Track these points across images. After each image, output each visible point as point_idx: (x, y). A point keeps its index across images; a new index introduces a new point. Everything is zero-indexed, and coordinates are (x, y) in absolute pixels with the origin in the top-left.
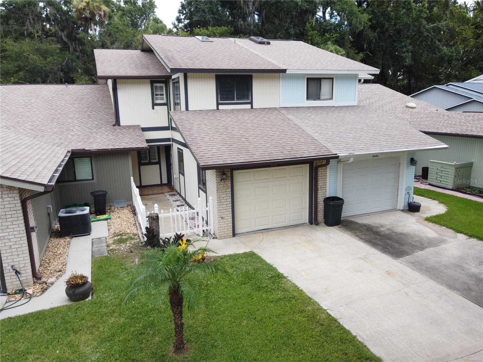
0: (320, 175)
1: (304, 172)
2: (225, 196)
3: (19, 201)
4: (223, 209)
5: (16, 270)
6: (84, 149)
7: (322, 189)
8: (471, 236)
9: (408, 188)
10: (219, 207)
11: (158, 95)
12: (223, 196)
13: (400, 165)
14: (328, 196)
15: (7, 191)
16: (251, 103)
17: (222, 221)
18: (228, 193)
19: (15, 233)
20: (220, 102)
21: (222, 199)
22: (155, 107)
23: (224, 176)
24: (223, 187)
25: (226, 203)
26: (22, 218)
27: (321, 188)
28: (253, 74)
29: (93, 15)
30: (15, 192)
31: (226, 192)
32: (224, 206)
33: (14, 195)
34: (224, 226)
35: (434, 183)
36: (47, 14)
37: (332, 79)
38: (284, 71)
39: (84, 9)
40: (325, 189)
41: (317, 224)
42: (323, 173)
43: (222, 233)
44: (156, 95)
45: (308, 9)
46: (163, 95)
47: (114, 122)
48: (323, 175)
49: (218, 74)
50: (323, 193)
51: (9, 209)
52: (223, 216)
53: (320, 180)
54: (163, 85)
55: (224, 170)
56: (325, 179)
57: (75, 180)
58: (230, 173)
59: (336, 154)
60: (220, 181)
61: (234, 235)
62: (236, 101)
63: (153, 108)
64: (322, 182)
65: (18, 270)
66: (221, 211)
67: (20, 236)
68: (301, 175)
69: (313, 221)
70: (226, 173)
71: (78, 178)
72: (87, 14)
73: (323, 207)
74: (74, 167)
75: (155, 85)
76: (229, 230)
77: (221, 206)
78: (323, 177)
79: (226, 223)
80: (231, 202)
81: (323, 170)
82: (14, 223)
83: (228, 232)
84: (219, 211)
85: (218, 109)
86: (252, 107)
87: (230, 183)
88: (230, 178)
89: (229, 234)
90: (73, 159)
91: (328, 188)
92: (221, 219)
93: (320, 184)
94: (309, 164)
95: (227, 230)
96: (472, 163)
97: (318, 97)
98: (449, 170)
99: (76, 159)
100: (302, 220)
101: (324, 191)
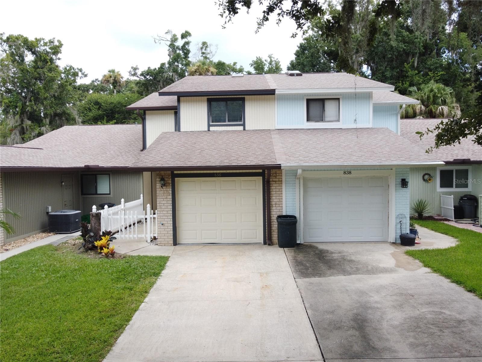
0: (274, 190)
1: (257, 186)
2: (166, 202)
4: (163, 215)
7: (276, 206)
8: (435, 271)
9: (400, 216)
10: (159, 212)
12: (164, 202)
13: (389, 187)
14: (284, 214)
16: (244, 125)
17: (162, 227)
18: (169, 199)
20: (211, 123)
21: (163, 205)
23: (162, 182)
24: (164, 193)
25: (167, 210)
27: (276, 204)
28: (245, 96)
31: (167, 198)
32: (164, 212)
34: (164, 232)
37: (339, 99)
38: (273, 91)
39: (196, 71)
40: (281, 205)
41: (270, 244)
42: (277, 188)
43: (162, 240)
45: (407, 50)
47: (141, 147)
48: (278, 190)
49: (210, 97)
50: (278, 210)
52: (163, 222)
53: (274, 195)
55: (165, 177)
56: (280, 195)
57: (96, 194)
58: (171, 179)
59: (280, 164)
60: (160, 187)
61: (175, 243)
62: (227, 123)
64: (277, 198)
66: (161, 217)
68: (254, 189)
69: (268, 241)
70: (166, 179)
71: (98, 193)
74: (96, 182)
76: (169, 237)
77: (161, 212)
78: (277, 193)
79: (167, 230)
80: (171, 210)
81: (278, 185)
83: (169, 240)
84: (159, 217)
85: (209, 130)
86: (244, 129)
87: (171, 189)
88: (171, 185)
89: (170, 242)
90: (96, 175)
91: (284, 206)
92: (161, 225)
93: (275, 200)
94: (261, 177)
95: (166, 237)
97: (321, 119)
99: (98, 176)
100: (257, 239)
101: (279, 208)
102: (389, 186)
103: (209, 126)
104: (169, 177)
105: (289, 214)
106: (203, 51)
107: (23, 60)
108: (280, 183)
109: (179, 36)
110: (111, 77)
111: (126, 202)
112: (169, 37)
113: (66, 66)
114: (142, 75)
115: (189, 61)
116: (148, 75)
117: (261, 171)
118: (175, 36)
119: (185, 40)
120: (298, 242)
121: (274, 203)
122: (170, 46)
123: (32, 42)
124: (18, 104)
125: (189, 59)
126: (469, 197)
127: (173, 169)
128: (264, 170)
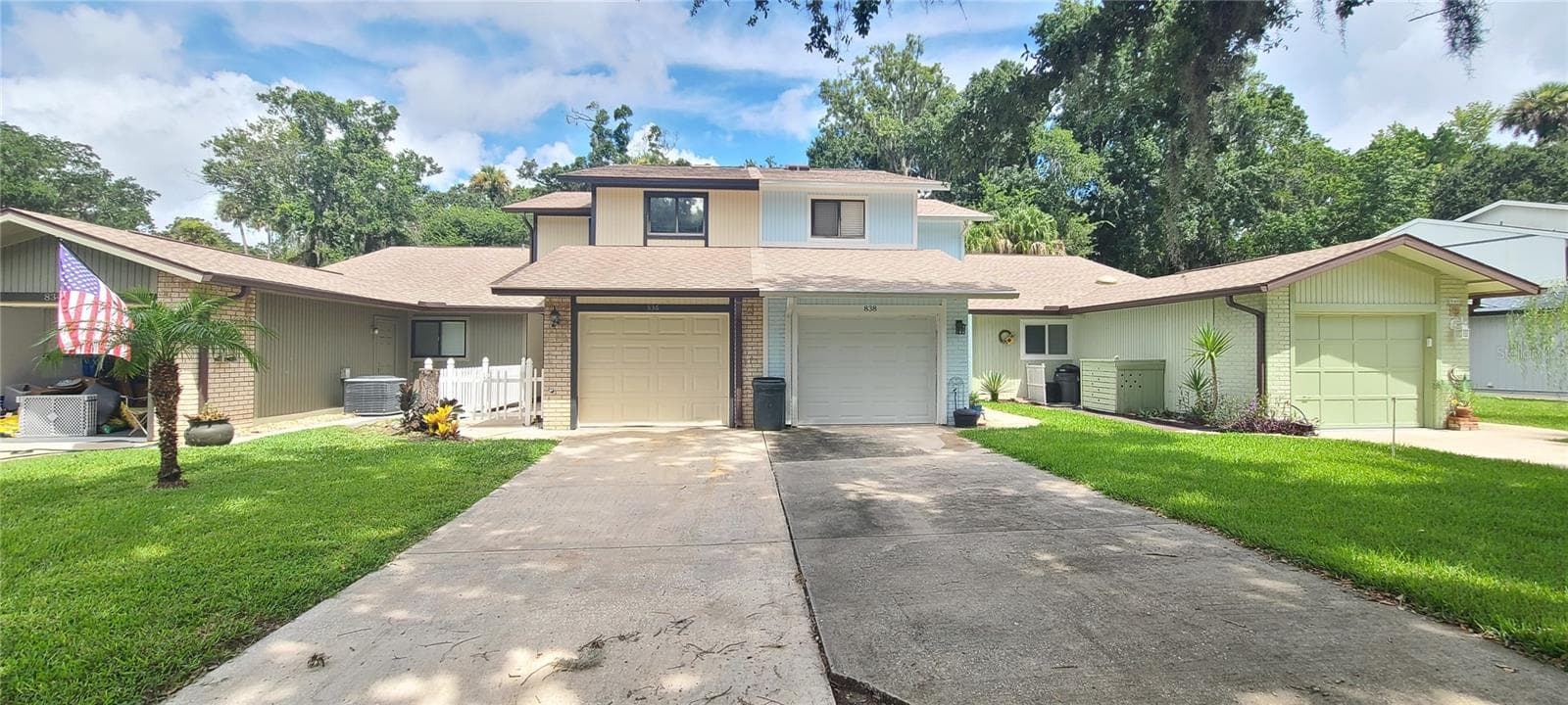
0: (749, 336)
1: (721, 328)
2: (560, 353)
4: (555, 376)
7: (752, 362)
9: (954, 381)
10: (547, 371)
12: (556, 353)
13: (938, 338)
14: (765, 375)
16: (706, 238)
17: (551, 396)
18: (565, 349)
20: (649, 235)
23: (555, 317)
24: (558, 338)
25: (561, 366)
27: (751, 359)
28: (709, 191)
31: (561, 346)
32: (556, 370)
34: (555, 406)
38: (754, 184)
40: (759, 361)
41: (745, 428)
42: (754, 331)
43: (552, 419)
49: (649, 189)
50: (755, 370)
52: (555, 389)
53: (749, 344)
55: (561, 309)
56: (759, 344)
57: (440, 356)
58: (570, 314)
59: (757, 289)
60: (550, 326)
61: (573, 427)
62: (675, 236)
64: (754, 348)
66: (551, 379)
68: (715, 334)
69: (737, 421)
70: (562, 313)
71: (443, 354)
73: (752, 396)
74: (440, 335)
76: (564, 415)
77: (551, 370)
78: (754, 340)
79: (561, 401)
80: (569, 366)
81: (756, 327)
83: (563, 419)
84: (547, 379)
85: (645, 245)
86: (707, 245)
87: (570, 331)
88: (570, 323)
89: (564, 423)
90: (440, 322)
91: (765, 362)
92: (550, 393)
93: (750, 353)
94: (728, 314)
95: (559, 415)
96: (1165, 361)
97: (835, 233)
98: (1108, 374)
99: (443, 323)
100: (718, 419)
101: (759, 366)
102: (937, 332)
103: (646, 237)
104: (568, 309)
105: (772, 375)
106: (653, 141)
107: (322, 137)
108: (759, 323)
109: (611, 114)
110: (486, 180)
111: (491, 364)
112: (593, 114)
113: (402, 151)
114: (542, 175)
115: (627, 156)
116: (553, 176)
117: (726, 301)
118: (603, 112)
119: (620, 121)
120: (788, 423)
121: (749, 357)
122: (595, 128)
123: (341, 106)
124: (307, 214)
125: (628, 153)
126: (1068, 367)
127: (573, 293)
128: (732, 301)
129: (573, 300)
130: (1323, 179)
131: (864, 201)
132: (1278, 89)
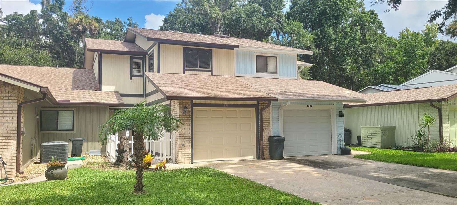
0: (265, 118)
1: (251, 115)
2: (186, 127)
3: (16, 104)
4: (184, 138)
5: (4, 162)
6: (70, 101)
9: (340, 136)
10: (180, 135)
11: (136, 69)
12: (184, 127)
14: (272, 135)
15: (8, 94)
16: (211, 71)
17: (183, 148)
18: (188, 125)
19: (8, 129)
20: (186, 68)
21: (183, 129)
22: (132, 77)
23: (186, 110)
24: (185, 119)
25: (187, 133)
26: (16, 118)
27: (266, 128)
28: (212, 49)
29: (85, 29)
30: (14, 95)
32: (184, 135)
33: (13, 98)
34: (184, 152)
35: (366, 145)
36: (44, 29)
38: (237, 47)
39: (78, 24)
40: (269, 129)
41: (264, 159)
43: (182, 159)
44: (134, 69)
46: (140, 69)
47: (96, 88)
48: (267, 118)
49: (185, 46)
50: (268, 133)
51: (7, 109)
52: (184, 144)
53: (265, 122)
54: (140, 61)
55: (186, 106)
56: (269, 122)
57: (57, 130)
58: (190, 108)
59: (276, 98)
60: (182, 114)
62: (199, 69)
63: (131, 79)
64: (267, 123)
65: (5, 162)
66: (182, 140)
67: (12, 132)
68: (249, 117)
69: (260, 156)
70: (187, 108)
71: (60, 129)
72: (80, 28)
73: (268, 145)
74: (58, 118)
75: (134, 60)
76: (188, 157)
77: (182, 135)
78: (267, 120)
79: (186, 150)
80: (190, 133)
81: (267, 114)
82: (9, 121)
83: (188, 159)
84: (180, 140)
85: (184, 73)
86: (212, 75)
87: (190, 117)
88: (190, 113)
89: (189, 161)
90: (57, 111)
91: (271, 129)
92: (182, 146)
93: (265, 125)
95: (186, 157)
96: (395, 127)
97: (265, 71)
98: (376, 132)
99: (59, 111)
100: (251, 156)
101: (268, 131)
102: (331, 116)
103: (184, 70)
104: (189, 106)
105: (274, 135)
108: (268, 112)
117: (255, 103)
121: (265, 127)
126: (346, 130)
127: (192, 99)
128: (258, 103)
129: (192, 102)
130: (390, 50)
131: (277, 57)
132: (372, 11)
